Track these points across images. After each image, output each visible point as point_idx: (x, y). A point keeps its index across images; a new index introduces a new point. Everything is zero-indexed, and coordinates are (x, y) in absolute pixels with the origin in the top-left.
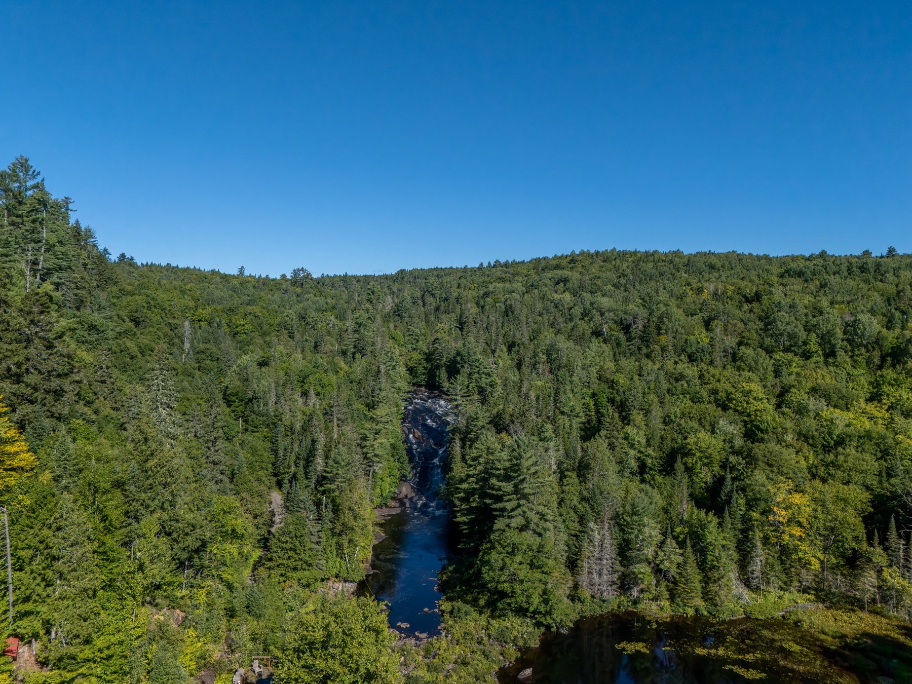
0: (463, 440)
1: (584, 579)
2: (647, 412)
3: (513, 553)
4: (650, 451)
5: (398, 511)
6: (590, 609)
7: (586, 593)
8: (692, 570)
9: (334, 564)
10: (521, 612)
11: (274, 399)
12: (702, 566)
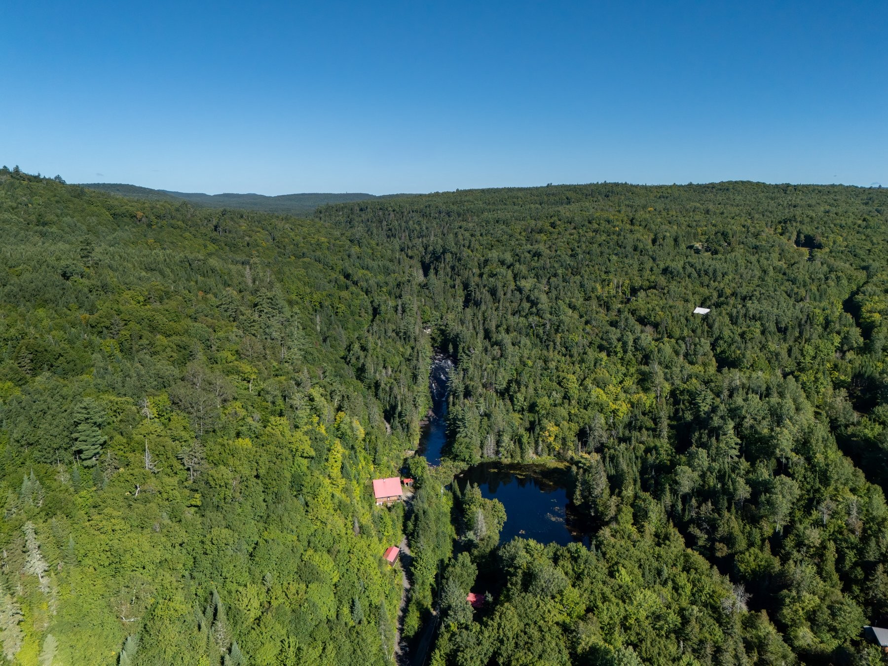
0: (454, 395)
1: (485, 451)
2: (527, 387)
3: (461, 444)
4: (525, 404)
5: (427, 422)
6: (486, 460)
7: (485, 456)
8: (518, 450)
9: (408, 445)
10: (464, 460)
11: (373, 371)
12: (521, 448)
